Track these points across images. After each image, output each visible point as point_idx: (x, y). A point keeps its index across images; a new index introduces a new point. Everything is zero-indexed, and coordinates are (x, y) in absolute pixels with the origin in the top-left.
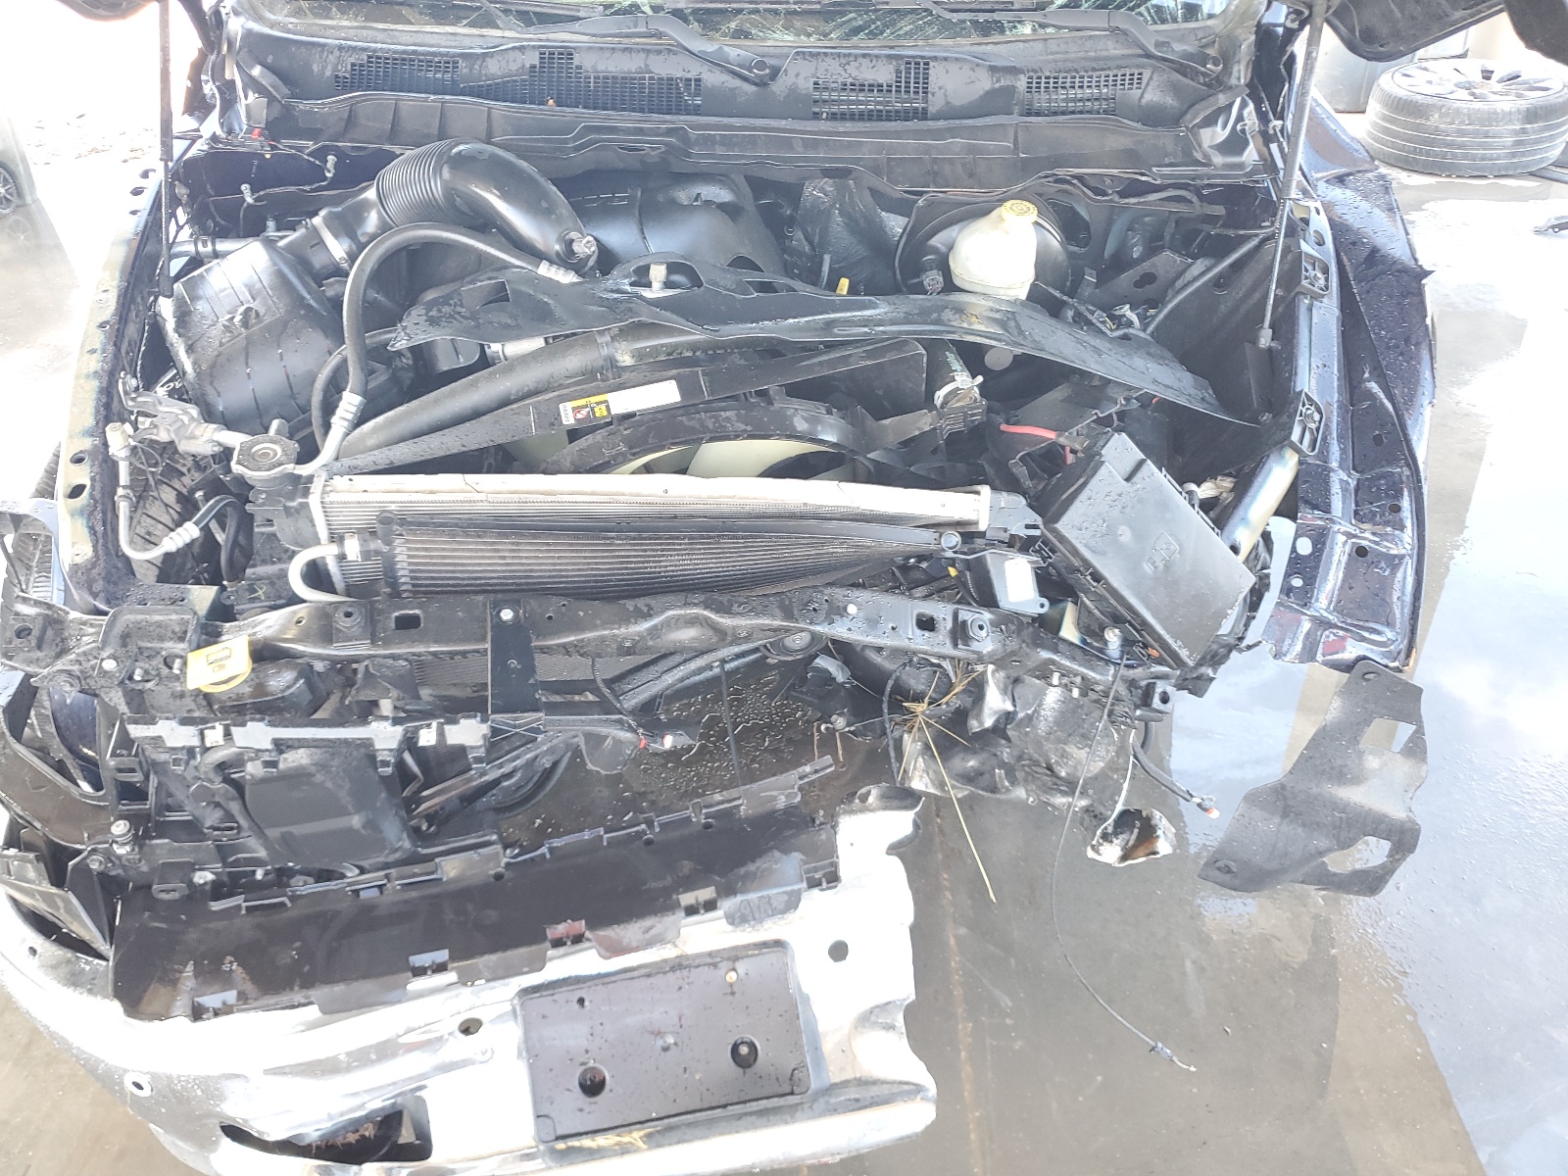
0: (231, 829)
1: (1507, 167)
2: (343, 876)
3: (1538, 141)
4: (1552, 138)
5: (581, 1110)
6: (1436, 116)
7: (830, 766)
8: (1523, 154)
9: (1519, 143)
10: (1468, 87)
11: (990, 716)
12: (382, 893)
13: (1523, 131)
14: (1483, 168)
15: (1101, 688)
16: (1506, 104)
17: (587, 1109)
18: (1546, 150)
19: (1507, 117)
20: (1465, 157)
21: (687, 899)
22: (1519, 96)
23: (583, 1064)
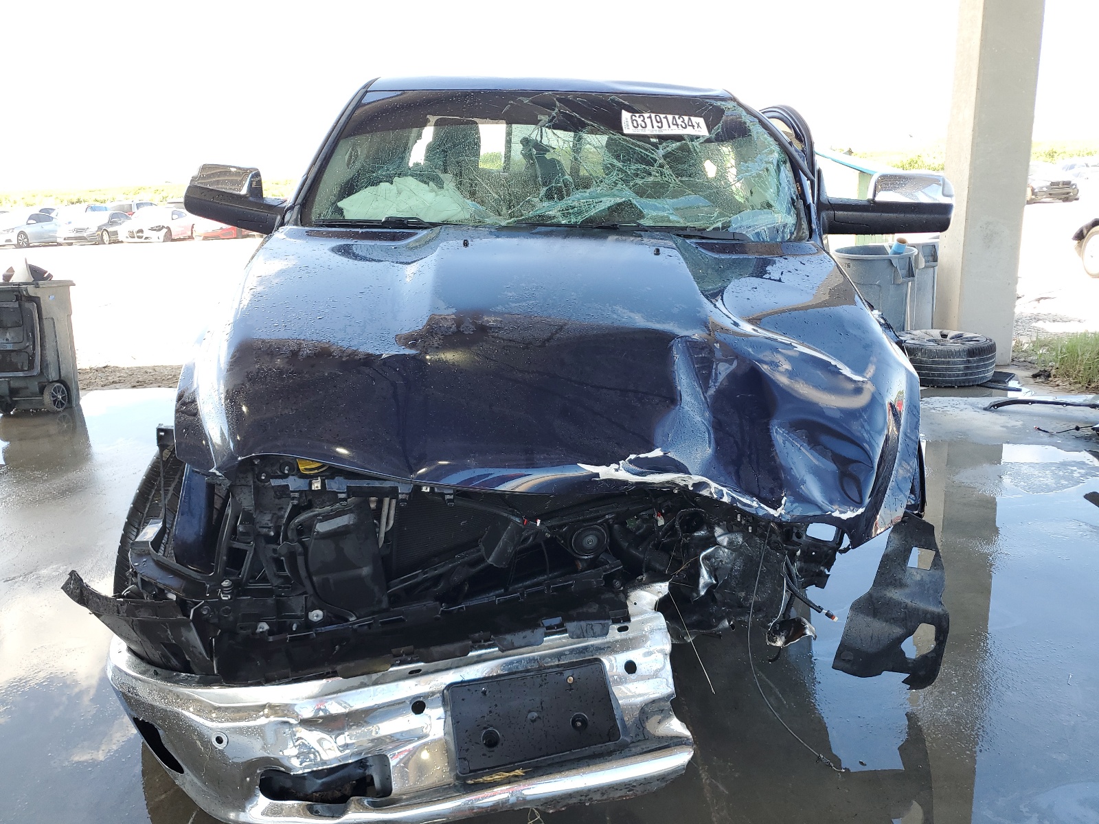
0: (288, 588)
1: (964, 381)
2: (348, 621)
3: (977, 367)
4: (986, 366)
5: (484, 755)
6: (920, 354)
7: (620, 565)
8: (971, 374)
9: (967, 368)
10: (935, 341)
11: (704, 588)
12: (370, 628)
13: (969, 362)
14: (951, 382)
15: (763, 523)
16: (957, 346)
17: (488, 754)
18: (983, 372)
19: (958, 354)
20: (939, 375)
21: (547, 622)
22: (963, 344)
23: (485, 728)
